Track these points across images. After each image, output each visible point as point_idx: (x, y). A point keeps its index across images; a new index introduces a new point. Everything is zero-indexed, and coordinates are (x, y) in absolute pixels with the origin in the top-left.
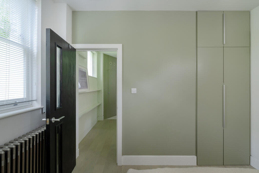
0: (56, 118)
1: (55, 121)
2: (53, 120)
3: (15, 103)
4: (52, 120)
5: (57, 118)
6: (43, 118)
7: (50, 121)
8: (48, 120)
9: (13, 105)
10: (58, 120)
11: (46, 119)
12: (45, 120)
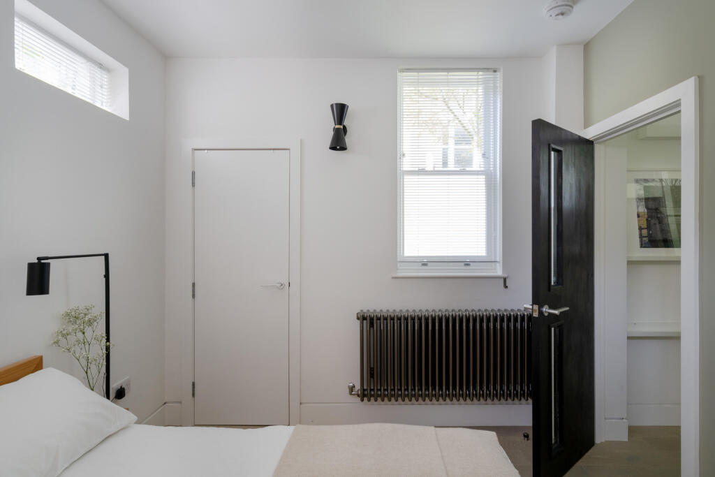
0: (551, 308)
1: (550, 314)
2: (546, 309)
3: (467, 263)
4: (544, 310)
5: (555, 308)
6: (526, 304)
7: (541, 313)
8: (536, 307)
9: (463, 264)
10: (556, 312)
11: (532, 305)
12: (531, 307)
